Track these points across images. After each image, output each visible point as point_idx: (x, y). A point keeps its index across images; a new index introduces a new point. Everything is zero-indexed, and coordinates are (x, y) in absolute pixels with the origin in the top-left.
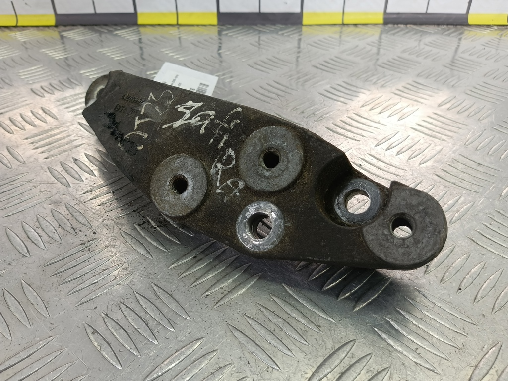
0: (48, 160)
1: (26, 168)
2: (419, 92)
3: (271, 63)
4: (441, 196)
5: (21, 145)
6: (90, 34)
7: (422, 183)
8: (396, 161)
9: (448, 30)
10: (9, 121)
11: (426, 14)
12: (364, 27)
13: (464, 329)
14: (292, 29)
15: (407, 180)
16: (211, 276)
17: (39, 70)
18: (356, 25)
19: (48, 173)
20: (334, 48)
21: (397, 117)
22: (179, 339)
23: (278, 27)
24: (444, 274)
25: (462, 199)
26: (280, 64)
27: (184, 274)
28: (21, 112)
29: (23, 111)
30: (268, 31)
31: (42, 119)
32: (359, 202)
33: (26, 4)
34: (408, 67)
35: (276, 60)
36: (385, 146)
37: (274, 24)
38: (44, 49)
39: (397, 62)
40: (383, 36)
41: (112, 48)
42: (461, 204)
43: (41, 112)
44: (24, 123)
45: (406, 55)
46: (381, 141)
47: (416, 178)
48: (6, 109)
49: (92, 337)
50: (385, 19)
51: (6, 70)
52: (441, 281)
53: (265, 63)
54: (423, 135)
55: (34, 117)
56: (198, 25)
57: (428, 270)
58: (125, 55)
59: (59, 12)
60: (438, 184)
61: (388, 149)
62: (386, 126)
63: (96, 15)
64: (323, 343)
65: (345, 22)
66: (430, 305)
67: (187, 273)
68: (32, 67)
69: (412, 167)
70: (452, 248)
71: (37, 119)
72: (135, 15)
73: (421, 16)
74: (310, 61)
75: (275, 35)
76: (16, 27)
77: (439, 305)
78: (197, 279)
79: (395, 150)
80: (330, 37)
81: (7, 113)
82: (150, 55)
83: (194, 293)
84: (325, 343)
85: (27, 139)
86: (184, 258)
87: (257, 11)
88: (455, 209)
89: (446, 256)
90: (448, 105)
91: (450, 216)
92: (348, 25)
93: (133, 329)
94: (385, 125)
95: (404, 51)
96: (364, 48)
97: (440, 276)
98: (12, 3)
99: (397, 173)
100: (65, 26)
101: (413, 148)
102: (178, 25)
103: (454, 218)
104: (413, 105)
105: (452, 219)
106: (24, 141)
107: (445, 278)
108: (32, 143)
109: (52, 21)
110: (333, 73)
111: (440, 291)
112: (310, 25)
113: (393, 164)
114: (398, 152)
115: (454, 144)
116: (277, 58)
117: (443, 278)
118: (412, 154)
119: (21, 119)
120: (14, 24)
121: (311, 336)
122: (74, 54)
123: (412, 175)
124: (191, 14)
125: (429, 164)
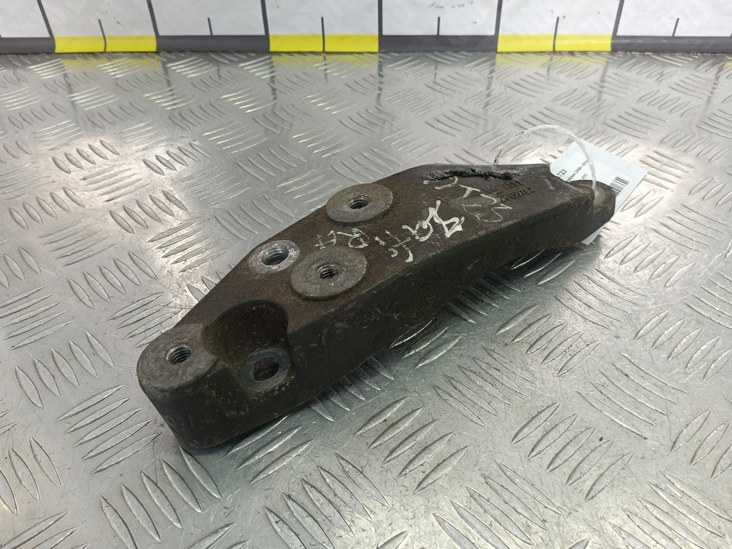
0: (185, 273)
1: (158, 286)
2: (662, 169)
3: (457, 119)
4: (693, 338)
5: (147, 250)
6: (206, 67)
7: (669, 317)
8: (633, 281)
9: (704, 62)
10: (124, 212)
11: (673, 37)
12: (584, 57)
13: (719, 527)
14: (483, 59)
15: (648, 311)
16: (407, 448)
17: (148, 129)
18: (571, 53)
19: (189, 293)
20: (542, 93)
21: (634, 210)
22: (378, 531)
23: (463, 55)
24: (696, 452)
25: (720, 342)
26: (470, 121)
27: (375, 445)
28: (137, 198)
29: (140, 197)
30: (449, 63)
31: (168, 210)
32: (588, 345)
33: (118, 23)
34: (647, 128)
35: (463, 114)
36: (619, 256)
37: (457, 52)
38: (148, 93)
39: (632, 119)
40: (611, 71)
41: (239, 92)
42: (720, 350)
43: (163, 198)
44: (144, 216)
45: (643, 107)
46: (613, 249)
47: (661, 308)
48: (117, 193)
49: (276, 526)
50: (613, 45)
51: (105, 128)
52: (692, 462)
53: (449, 118)
54: (669, 242)
55: (156, 206)
56: (351, 53)
57: (675, 446)
58: (260, 105)
59: (161, 33)
60: (689, 318)
61: (622, 262)
62: (619, 226)
63: (212, 37)
64: (550, 543)
65: (557, 49)
66: (678, 494)
67: (378, 443)
68: (138, 123)
69: (655, 292)
70: (706, 416)
71: (160, 210)
72: (266, 38)
73: (665, 41)
74: (511, 115)
75: (459, 69)
76: (105, 52)
77: (690, 494)
78: (392, 452)
79: (631, 265)
80: (537, 74)
81: (119, 200)
82: (293, 106)
83: (389, 471)
84: (553, 543)
85: (152, 241)
86: (372, 421)
87: (436, 33)
88: (710, 357)
89: (699, 426)
90: (703, 193)
91: (704, 367)
92: (560, 53)
93: (323, 517)
94: (618, 224)
95: (640, 100)
96: (586, 93)
97: (690, 454)
98: (99, 21)
99: (635, 301)
100: (169, 52)
101: (656, 263)
102: (325, 53)
103: (710, 371)
104: (655, 191)
105: (706, 373)
106: (149, 244)
107: (696, 457)
108: (161, 248)
109: (152, 46)
110: (544, 136)
111: (690, 475)
112: (508, 53)
113: (630, 287)
114: (636, 268)
115: (710, 257)
116: (464, 110)
117: (694, 456)
118: (655, 271)
119: (139, 210)
120: (102, 50)
121: (536, 533)
122: (191, 102)
123: (655, 303)
124: (343, 38)
125: (677, 287)
